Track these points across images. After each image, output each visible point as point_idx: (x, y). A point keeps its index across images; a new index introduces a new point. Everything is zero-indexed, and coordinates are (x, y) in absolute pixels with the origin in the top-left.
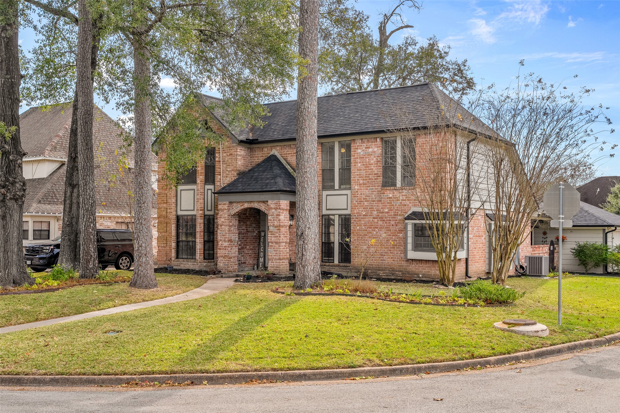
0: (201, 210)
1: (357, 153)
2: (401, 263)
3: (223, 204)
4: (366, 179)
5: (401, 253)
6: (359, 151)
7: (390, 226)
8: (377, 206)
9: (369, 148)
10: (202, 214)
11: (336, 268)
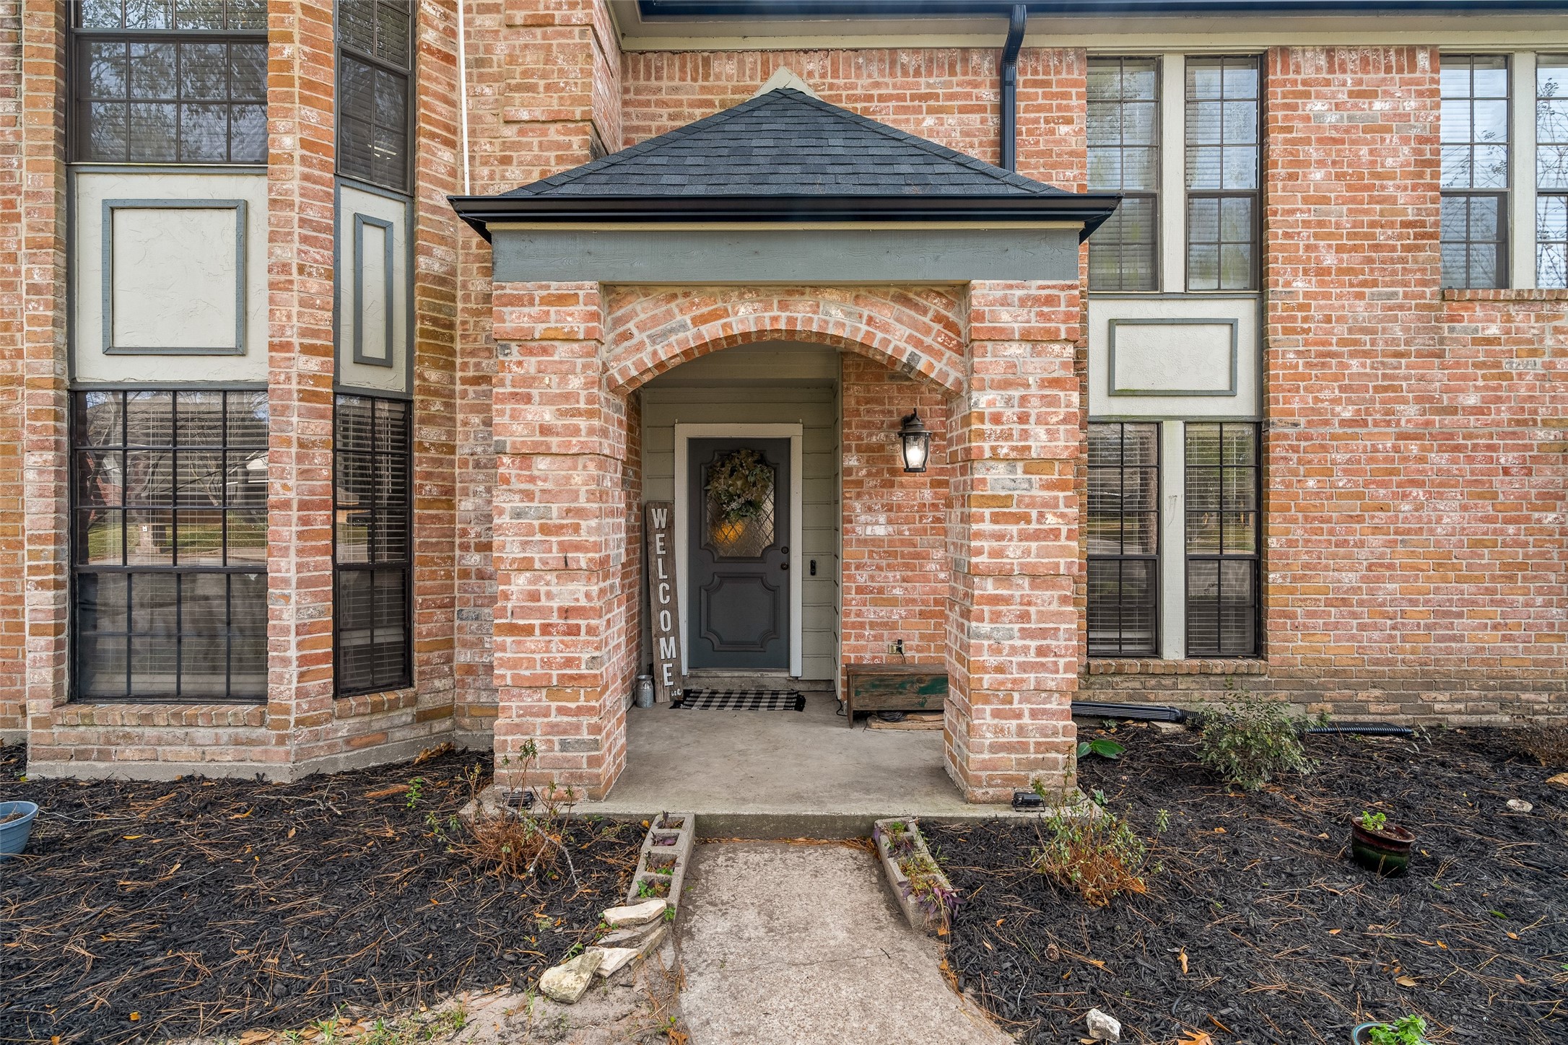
0: (308, 350)
1: (1307, 119)
2: (1550, 650)
3: (546, 301)
4: (1355, 249)
5: (1548, 604)
6: (1317, 106)
7: (1490, 473)
8: (1421, 378)
9: (1372, 95)
10: (316, 379)
11: (1183, 683)
